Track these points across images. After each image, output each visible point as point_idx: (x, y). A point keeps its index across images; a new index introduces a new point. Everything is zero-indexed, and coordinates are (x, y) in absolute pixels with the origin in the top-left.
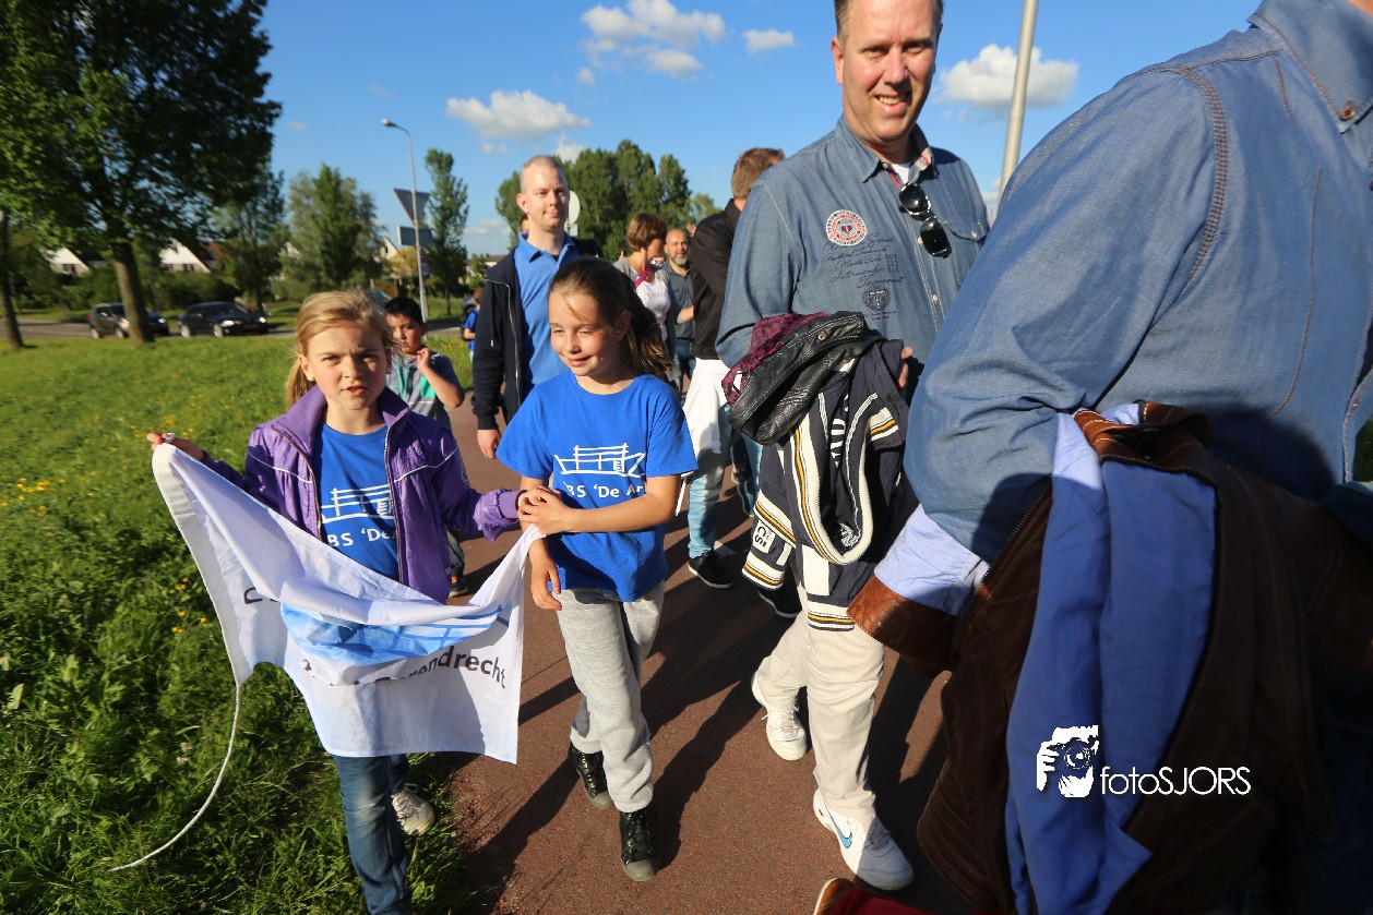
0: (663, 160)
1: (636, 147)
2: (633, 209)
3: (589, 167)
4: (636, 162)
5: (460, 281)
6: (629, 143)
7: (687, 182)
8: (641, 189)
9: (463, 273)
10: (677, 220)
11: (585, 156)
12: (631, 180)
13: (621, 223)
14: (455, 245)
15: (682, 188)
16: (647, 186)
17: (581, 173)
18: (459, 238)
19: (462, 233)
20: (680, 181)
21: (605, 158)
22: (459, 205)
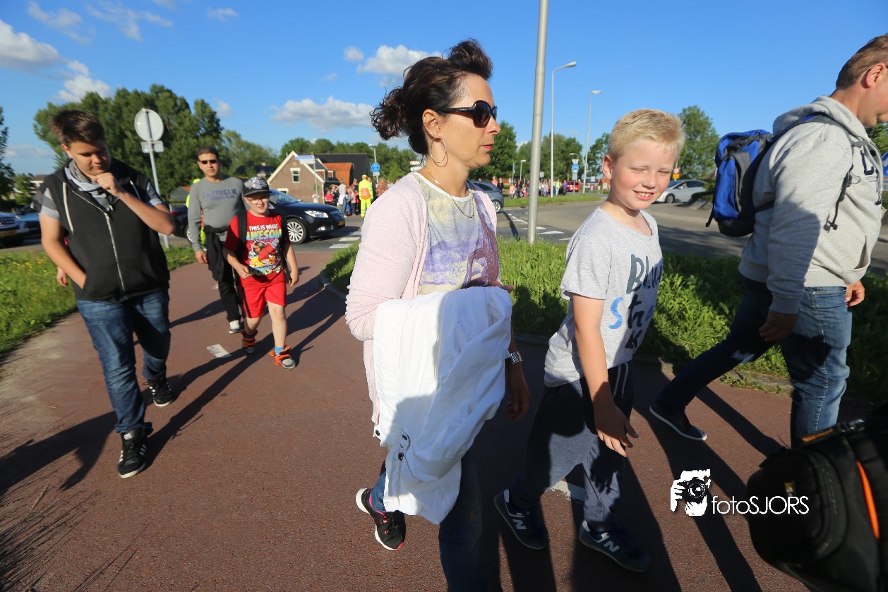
0: (196, 103)
1: (170, 91)
3: (127, 104)
6: (162, 87)
7: (219, 120)
8: (181, 124)
11: (122, 94)
15: (215, 125)
16: (187, 123)
17: (120, 108)
20: (212, 118)
21: (142, 98)
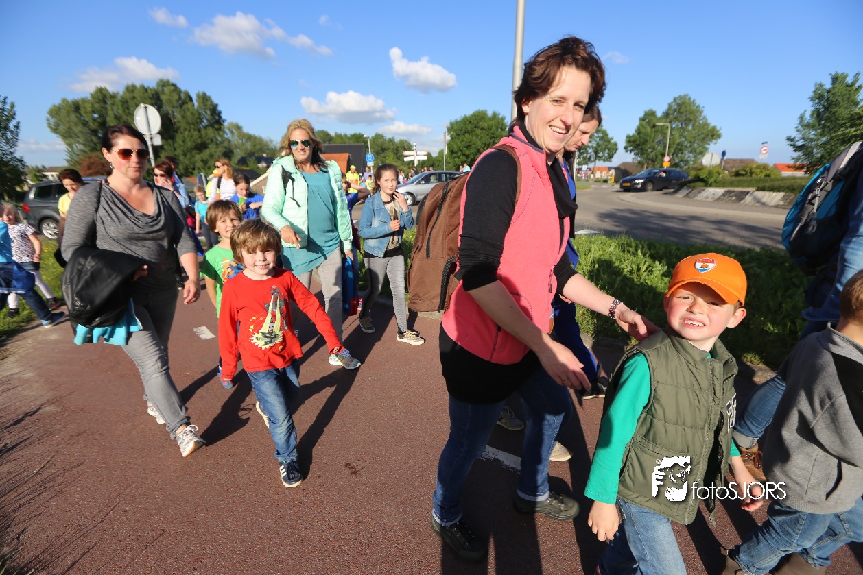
0: (198, 96)
1: (174, 85)
2: (179, 131)
4: (177, 97)
5: (18, 189)
6: (168, 81)
7: (220, 112)
8: (183, 117)
9: (21, 182)
10: (217, 140)
12: (174, 110)
13: (170, 141)
14: (9, 157)
15: (217, 118)
16: (188, 114)
17: (127, 103)
18: (12, 150)
19: (16, 146)
20: (214, 111)
22: (8, 120)
